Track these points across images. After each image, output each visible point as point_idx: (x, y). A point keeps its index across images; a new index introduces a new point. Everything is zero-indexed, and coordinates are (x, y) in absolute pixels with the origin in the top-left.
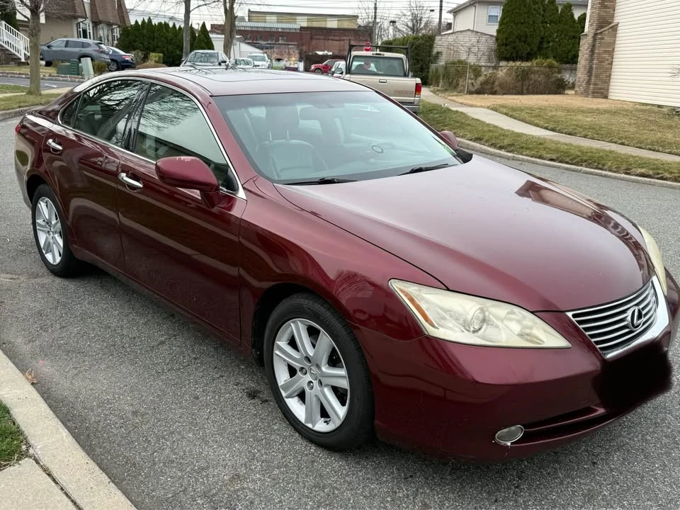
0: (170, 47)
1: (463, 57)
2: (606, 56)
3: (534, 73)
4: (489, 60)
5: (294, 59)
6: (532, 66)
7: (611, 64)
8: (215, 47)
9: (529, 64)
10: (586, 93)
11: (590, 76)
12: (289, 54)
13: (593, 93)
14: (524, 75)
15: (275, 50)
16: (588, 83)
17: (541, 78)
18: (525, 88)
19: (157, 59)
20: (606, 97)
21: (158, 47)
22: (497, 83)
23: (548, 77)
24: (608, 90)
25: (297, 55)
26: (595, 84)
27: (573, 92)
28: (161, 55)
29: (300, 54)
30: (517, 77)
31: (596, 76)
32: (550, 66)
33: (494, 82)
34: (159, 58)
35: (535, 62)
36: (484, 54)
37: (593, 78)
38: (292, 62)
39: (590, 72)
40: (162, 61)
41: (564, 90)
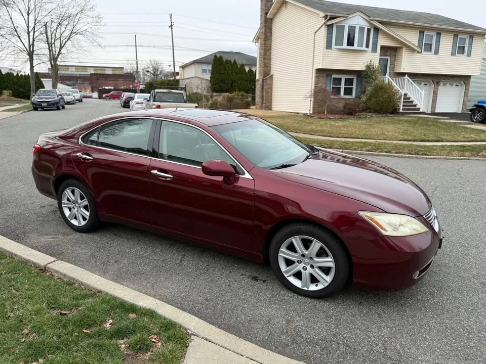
0: (15, 87)
1: (195, 91)
2: (269, 90)
3: (235, 98)
4: (208, 92)
5: (88, 91)
6: (234, 95)
7: (271, 94)
8: (45, 86)
9: (232, 95)
10: (261, 108)
11: (263, 100)
12: (85, 88)
13: (265, 108)
14: (230, 100)
15: (76, 86)
16: (262, 103)
17: (239, 101)
18: (232, 106)
19: (8, 94)
20: (271, 110)
21: (8, 87)
22: (218, 104)
23: (242, 100)
24: (271, 106)
25: (90, 89)
26: (266, 104)
27: (254, 107)
28: (11, 91)
29: (92, 88)
30: (228, 100)
31: (266, 100)
32: (242, 95)
33: (217, 104)
34: (10, 93)
35: (235, 93)
36: (205, 89)
37: (264, 101)
38: (88, 93)
39: (262, 98)
40: (11, 95)
41: (250, 106)
